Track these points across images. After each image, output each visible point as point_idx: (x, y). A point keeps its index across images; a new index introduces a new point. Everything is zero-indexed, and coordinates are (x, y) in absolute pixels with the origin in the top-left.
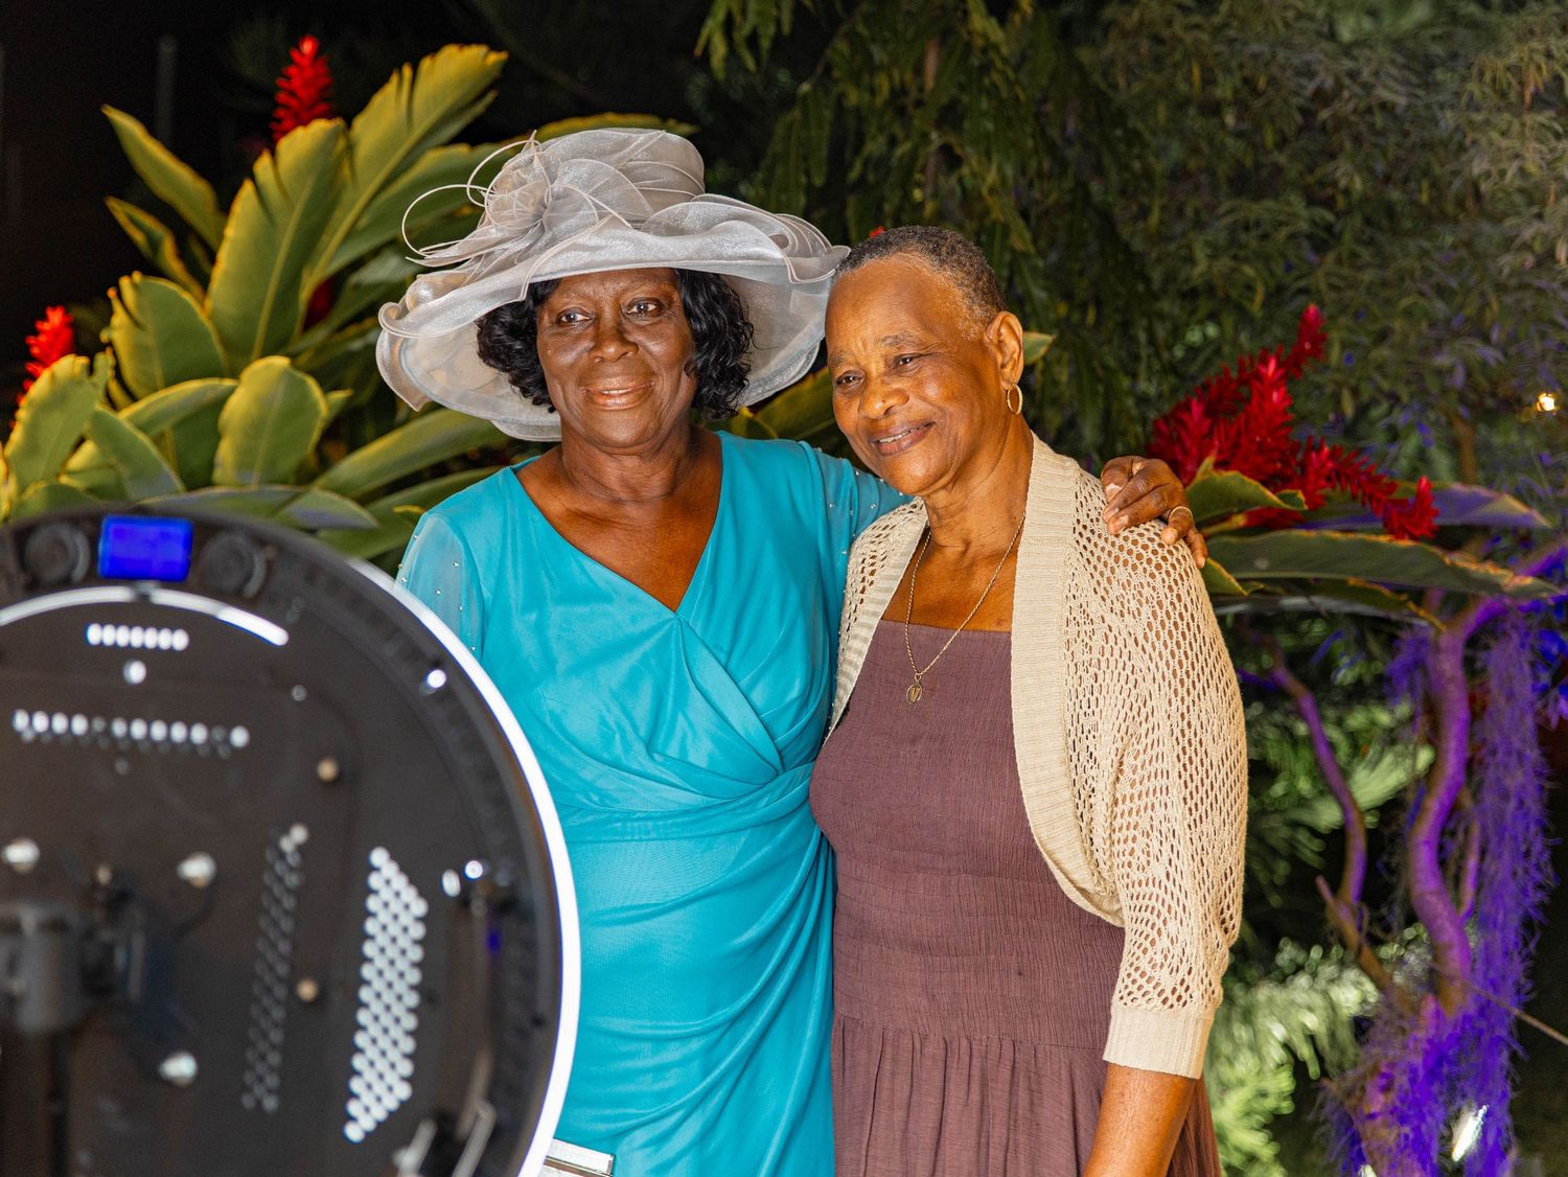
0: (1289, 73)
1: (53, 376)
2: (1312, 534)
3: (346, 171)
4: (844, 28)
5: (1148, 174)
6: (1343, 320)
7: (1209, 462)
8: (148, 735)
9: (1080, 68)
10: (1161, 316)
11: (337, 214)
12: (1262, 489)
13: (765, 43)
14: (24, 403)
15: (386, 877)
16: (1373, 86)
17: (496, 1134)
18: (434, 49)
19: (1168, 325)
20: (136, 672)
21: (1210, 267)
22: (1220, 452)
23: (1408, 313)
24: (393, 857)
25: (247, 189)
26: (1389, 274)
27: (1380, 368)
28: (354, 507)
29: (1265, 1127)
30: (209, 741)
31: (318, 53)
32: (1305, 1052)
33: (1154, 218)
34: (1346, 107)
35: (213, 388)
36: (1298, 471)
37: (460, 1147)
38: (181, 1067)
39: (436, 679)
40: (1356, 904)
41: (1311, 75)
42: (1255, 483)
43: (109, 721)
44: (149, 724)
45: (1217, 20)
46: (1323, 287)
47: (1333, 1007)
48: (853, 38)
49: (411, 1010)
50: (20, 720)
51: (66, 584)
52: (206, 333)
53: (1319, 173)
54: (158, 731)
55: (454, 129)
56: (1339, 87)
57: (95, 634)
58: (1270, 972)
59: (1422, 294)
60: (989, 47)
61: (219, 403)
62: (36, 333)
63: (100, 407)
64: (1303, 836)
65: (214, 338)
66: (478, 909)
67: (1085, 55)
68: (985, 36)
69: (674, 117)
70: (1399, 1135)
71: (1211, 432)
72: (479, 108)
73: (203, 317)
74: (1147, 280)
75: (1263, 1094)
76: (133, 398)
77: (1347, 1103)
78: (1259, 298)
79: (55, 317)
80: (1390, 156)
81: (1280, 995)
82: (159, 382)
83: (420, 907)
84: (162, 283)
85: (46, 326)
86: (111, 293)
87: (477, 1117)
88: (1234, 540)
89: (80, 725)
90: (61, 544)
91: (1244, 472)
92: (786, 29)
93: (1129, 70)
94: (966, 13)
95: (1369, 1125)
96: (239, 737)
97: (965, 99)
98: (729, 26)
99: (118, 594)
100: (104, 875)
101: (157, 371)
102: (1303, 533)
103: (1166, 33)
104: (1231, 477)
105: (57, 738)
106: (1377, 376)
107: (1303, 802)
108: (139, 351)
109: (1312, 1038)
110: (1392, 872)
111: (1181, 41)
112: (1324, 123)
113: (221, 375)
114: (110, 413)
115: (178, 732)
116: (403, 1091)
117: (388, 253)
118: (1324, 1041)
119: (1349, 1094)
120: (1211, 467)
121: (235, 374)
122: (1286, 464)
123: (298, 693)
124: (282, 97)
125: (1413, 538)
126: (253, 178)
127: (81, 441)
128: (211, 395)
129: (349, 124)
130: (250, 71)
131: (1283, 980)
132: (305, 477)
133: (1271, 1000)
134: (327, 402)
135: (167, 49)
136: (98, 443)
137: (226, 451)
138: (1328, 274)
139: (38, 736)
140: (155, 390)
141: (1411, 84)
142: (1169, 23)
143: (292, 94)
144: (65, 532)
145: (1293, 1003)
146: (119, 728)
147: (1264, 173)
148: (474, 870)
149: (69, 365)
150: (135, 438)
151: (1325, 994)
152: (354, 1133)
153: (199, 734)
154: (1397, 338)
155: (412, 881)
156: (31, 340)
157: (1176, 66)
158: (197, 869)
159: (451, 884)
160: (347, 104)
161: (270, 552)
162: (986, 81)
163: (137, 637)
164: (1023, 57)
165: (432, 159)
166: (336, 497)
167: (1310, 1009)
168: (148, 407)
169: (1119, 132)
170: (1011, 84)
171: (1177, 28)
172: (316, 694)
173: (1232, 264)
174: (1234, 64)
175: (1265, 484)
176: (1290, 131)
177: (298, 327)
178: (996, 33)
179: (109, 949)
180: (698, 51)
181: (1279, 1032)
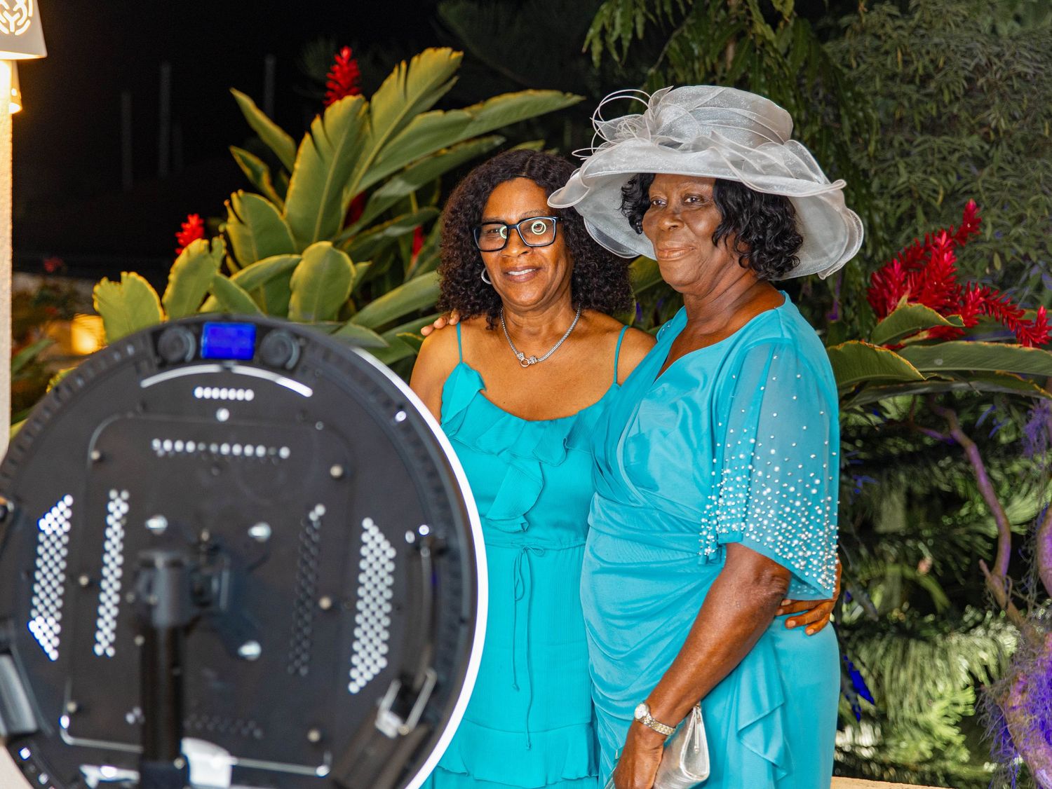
0: (958, 56)
1: (189, 252)
2: (970, 343)
3: (368, 128)
4: (676, 34)
5: (868, 119)
6: (995, 211)
7: (905, 298)
8: (231, 452)
9: (824, 55)
10: (877, 209)
11: (363, 155)
12: (937, 314)
13: (626, 44)
14: (172, 270)
15: (371, 533)
16: (1012, 63)
17: (437, 689)
18: (420, 51)
19: (882, 214)
20: (223, 415)
21: (909, 178)
22: (912, 292)
23: (1035, 206)
24: (375, 523)
25: (307, 138)
26: (1023, 181)
27: (1017, 240)
28: (374, 335)
29: (957, 724)
30: (266, 455)
31: (352, 57)
32: (982, 677)
33: (871, 148)
34: (994, 76)
35: (286, 261)
36: (962, 304)
37: (416, 695)
38: (251, 650)
39: (401, 416)
40: (1005, 576)
41: (973, 57)
42: (931, 310)
43: (208, 445)
44: (231, 446)
45: (912, 23)
46: (982, 190)
47: (1000, 648)
48: (680, 40)
49: (387, 615)
50: (156, 444)
51: (182, 363)
52: (284, 229)
53: (978, 118)
54: (237, 449)
55: (432, 100)
56: (990, 63)
57: (199, 393)
58: (959, 626)
59: (1045, 193)
60: (765, 43)
61: (291, 270)
62: (182, 230)
63: (217, 273)
64: (979, 540)
65: (289, 231)
66: (425, 553)
67: (829, 47)
68: (764, 37)
69: (570, 91)
70: (1031, 720)
71: (906, 280)
72: (448, 87)
73: (281, 218)
74: (868, 186)
75: (956, 704)
76: (240, 267)
77: (998, 701)
78: (940, 198)
79: (193, 221)
80: (1024, 107)
81: (964, 640)
82: (256, 257)
83: (391, 553)
84: (257, 197)
85: (188, 226)
86: (226, 203)
87: (426, 677)
88: (921, 347)
89: (191, 447)
90: (179, 339)
91: (925, 304)
92: (640, 34)
93: (858, 56)
94: (751, 22)
95: (1012, 714)
96: (284, 452)
97: (750, 75)
98: (603, 33)
99: (212, 368)
100: (205, 536)
101: (255, 252)
102: (965, 343)
103: (880, 32)
104: (917, 306)
105: (177, 454)
106: (1015, 245)
107: (980, 519)
108: (244, 239)
109: (986, 668)
110: (1028, 557)
111: (890, 37)
112: (982, 87)
113: (292, 253)
114: (223, 277)
115: (249, 450)
116: (382, 663)
117: (396, 178)
118: (993, 669)
119: (999, 694)
120: (906, 303)
121: (300, 253)
122: (953, 299)
123: (319, 426)
124: (330, 84)
125: (1035, 345)
126: (311, 132)
127: (207, 296)
128: (284, 265)
129: (369, 99)
130: (314, 72)
131: (967, 632)
132: (343, 315)
133: (959, 644)
134: (356, 269)
135: (270, 62)
136: (217, 297)
137: (294, 301)
138: (984, 181)
139: (167, 453)
140: (253, 262)
141: (1037, 61)
142: (883, 26)
143: (336, 82)
144: (181, 332)
145: (974, 645)
146: (214, 448)
147: (944, 118)
148: (424, 530)
149: (197, 246)
150: (239, 292)
151: (994, 640)
152: (353, 688)
153: (261, 451)
154: (1029, 221)
155: (387, 538)
156: (179, 235)
157: (887, 53)
158: (260, 531)
159: (410, 537)
160: (368, 87)
161: (302, 342)
162: (764, 65)
163: (224, 394)
164: (789, 50)
165: (420, 121)
166: (363, 329)
167: (985, 650)
168: (247, 273)
169: (849, 94)
170: (780, 66)
171: (888, 29)
172: (330, 427)
173: (924, 176)
174: (924, 51)
175: (938, 311)
176: (960, 92)
177: (341, 225)
178: (770, 35)
179: (208, 580)
180: (584, 50)
181: (964, 664)
